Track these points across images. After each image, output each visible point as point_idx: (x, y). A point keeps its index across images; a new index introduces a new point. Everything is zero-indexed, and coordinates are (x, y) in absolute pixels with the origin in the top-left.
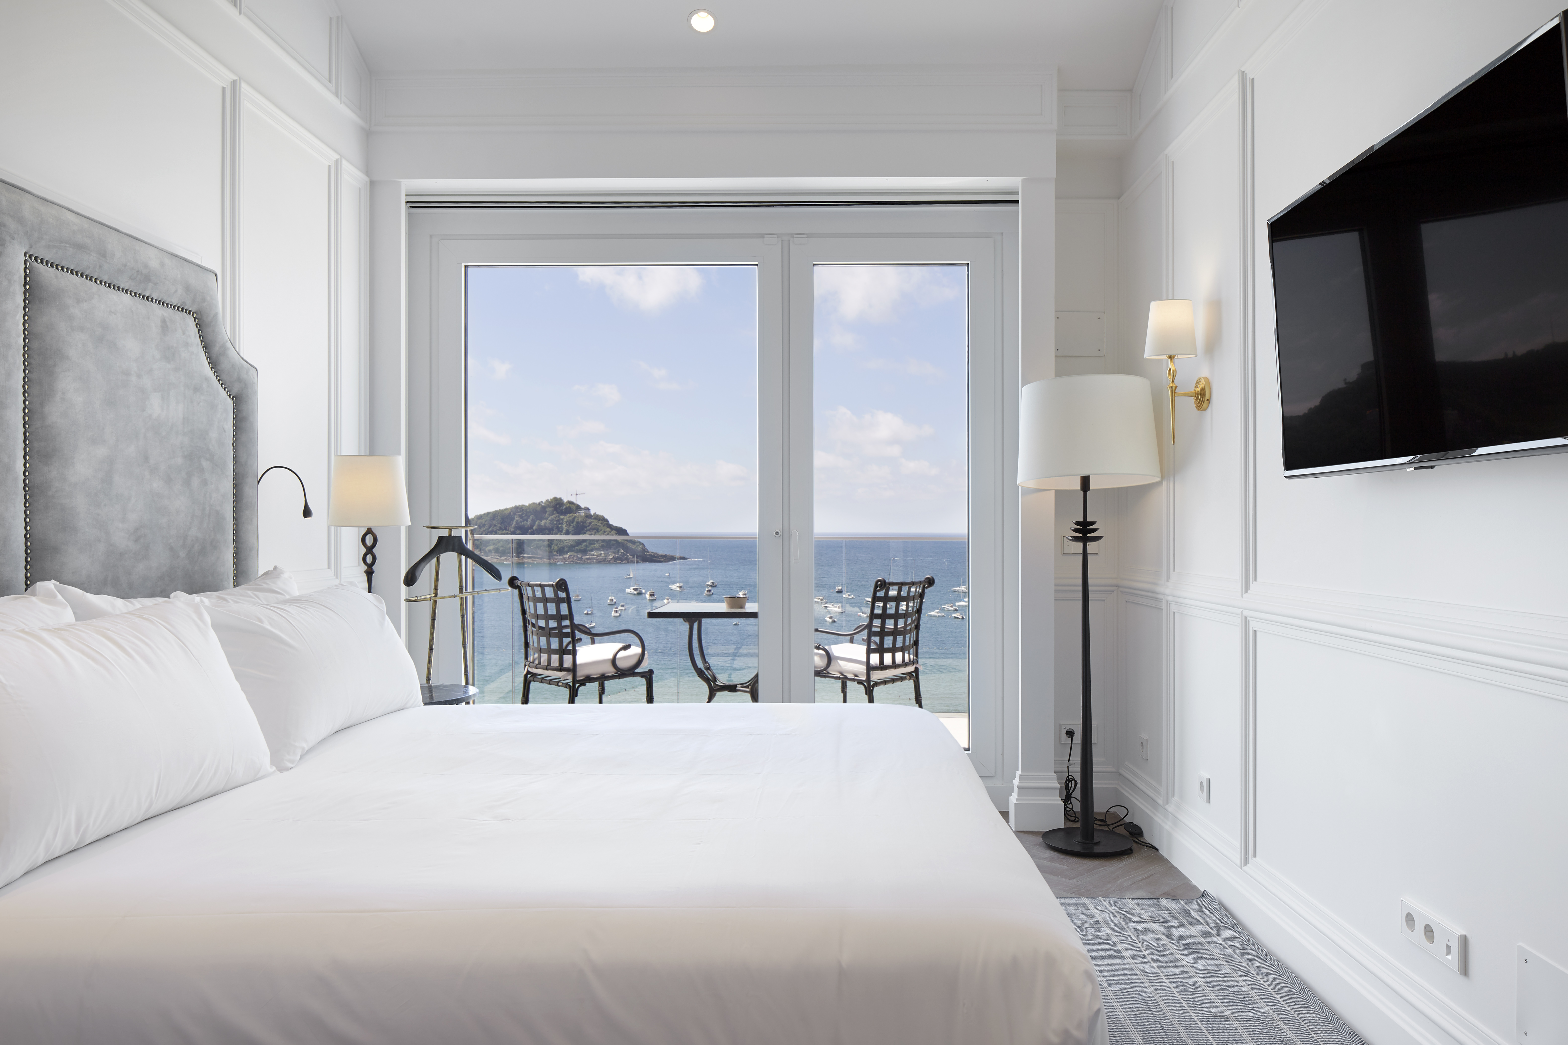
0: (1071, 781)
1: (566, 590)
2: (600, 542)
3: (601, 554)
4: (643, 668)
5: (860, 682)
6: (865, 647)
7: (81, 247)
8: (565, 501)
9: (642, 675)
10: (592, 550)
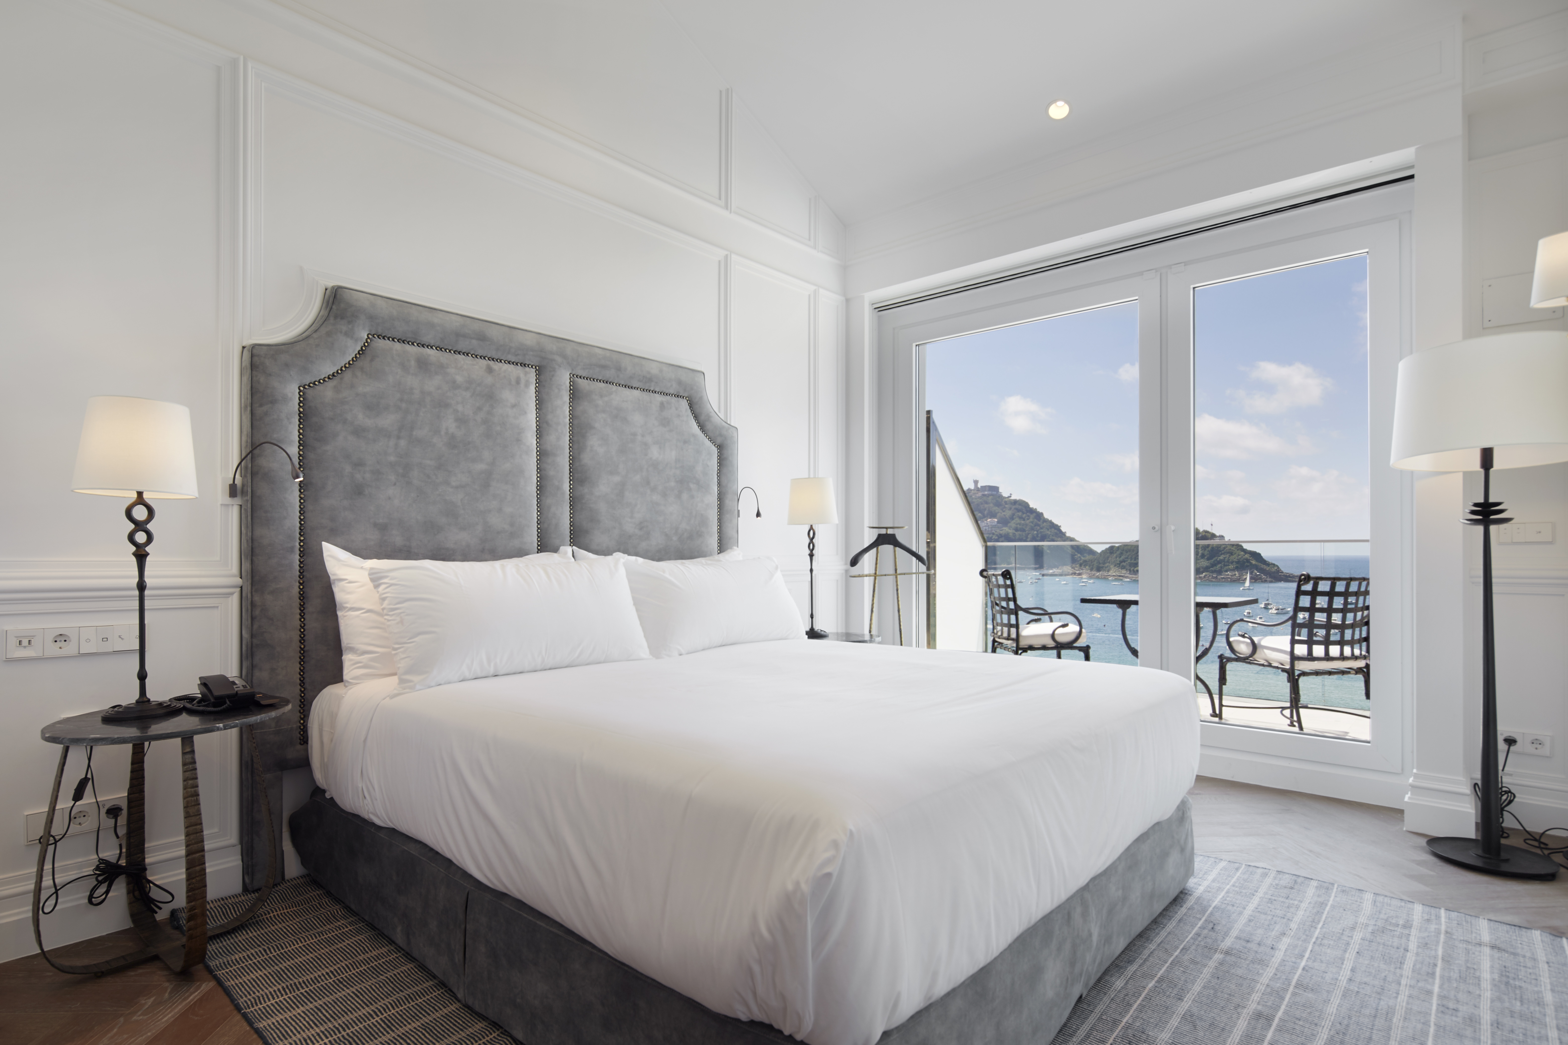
0: (1507, 793)
1: (1011, 578)
2: (1234, 563)
3: (1235, 575)
4: (1081, 643)
5: (1284, 670)
6: (1289, 637)
7: (604, 367)
8: (1201, 530)
9: (1080, 649)
10: (1226, 571)
